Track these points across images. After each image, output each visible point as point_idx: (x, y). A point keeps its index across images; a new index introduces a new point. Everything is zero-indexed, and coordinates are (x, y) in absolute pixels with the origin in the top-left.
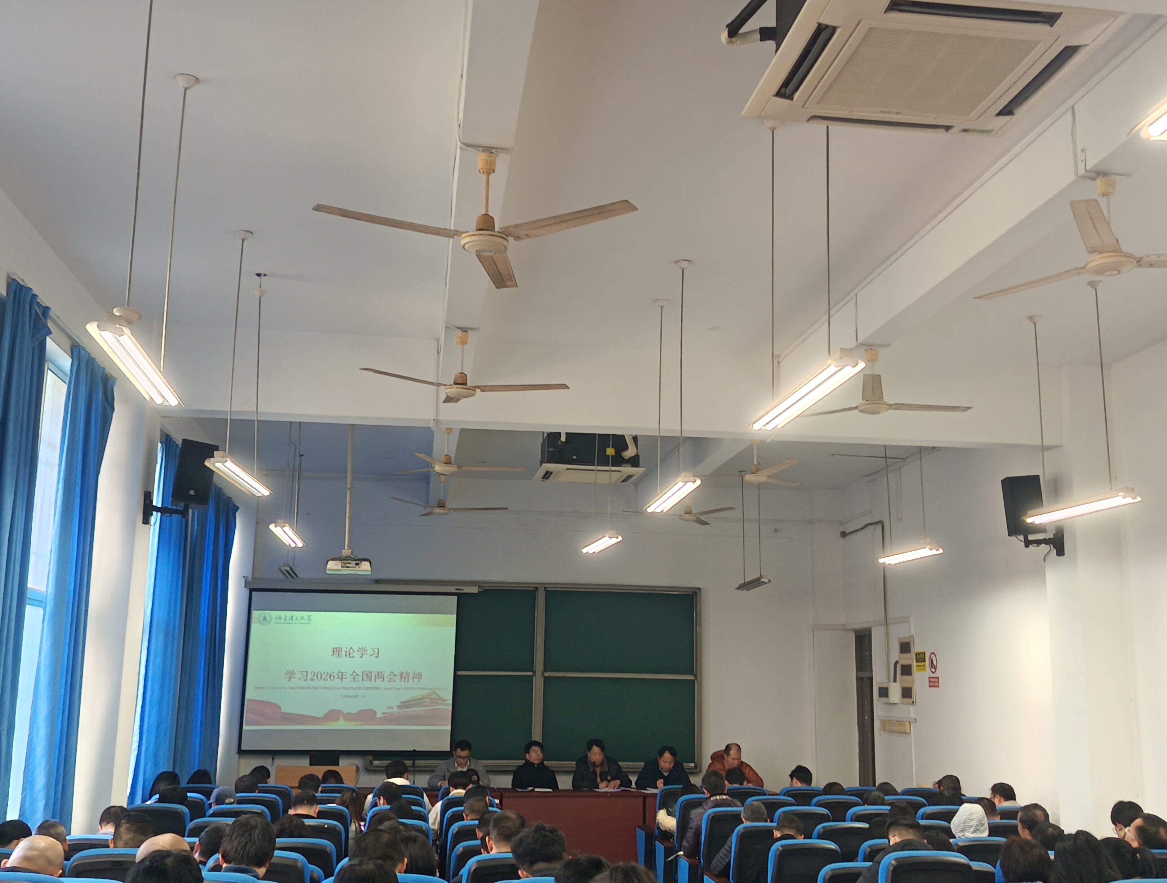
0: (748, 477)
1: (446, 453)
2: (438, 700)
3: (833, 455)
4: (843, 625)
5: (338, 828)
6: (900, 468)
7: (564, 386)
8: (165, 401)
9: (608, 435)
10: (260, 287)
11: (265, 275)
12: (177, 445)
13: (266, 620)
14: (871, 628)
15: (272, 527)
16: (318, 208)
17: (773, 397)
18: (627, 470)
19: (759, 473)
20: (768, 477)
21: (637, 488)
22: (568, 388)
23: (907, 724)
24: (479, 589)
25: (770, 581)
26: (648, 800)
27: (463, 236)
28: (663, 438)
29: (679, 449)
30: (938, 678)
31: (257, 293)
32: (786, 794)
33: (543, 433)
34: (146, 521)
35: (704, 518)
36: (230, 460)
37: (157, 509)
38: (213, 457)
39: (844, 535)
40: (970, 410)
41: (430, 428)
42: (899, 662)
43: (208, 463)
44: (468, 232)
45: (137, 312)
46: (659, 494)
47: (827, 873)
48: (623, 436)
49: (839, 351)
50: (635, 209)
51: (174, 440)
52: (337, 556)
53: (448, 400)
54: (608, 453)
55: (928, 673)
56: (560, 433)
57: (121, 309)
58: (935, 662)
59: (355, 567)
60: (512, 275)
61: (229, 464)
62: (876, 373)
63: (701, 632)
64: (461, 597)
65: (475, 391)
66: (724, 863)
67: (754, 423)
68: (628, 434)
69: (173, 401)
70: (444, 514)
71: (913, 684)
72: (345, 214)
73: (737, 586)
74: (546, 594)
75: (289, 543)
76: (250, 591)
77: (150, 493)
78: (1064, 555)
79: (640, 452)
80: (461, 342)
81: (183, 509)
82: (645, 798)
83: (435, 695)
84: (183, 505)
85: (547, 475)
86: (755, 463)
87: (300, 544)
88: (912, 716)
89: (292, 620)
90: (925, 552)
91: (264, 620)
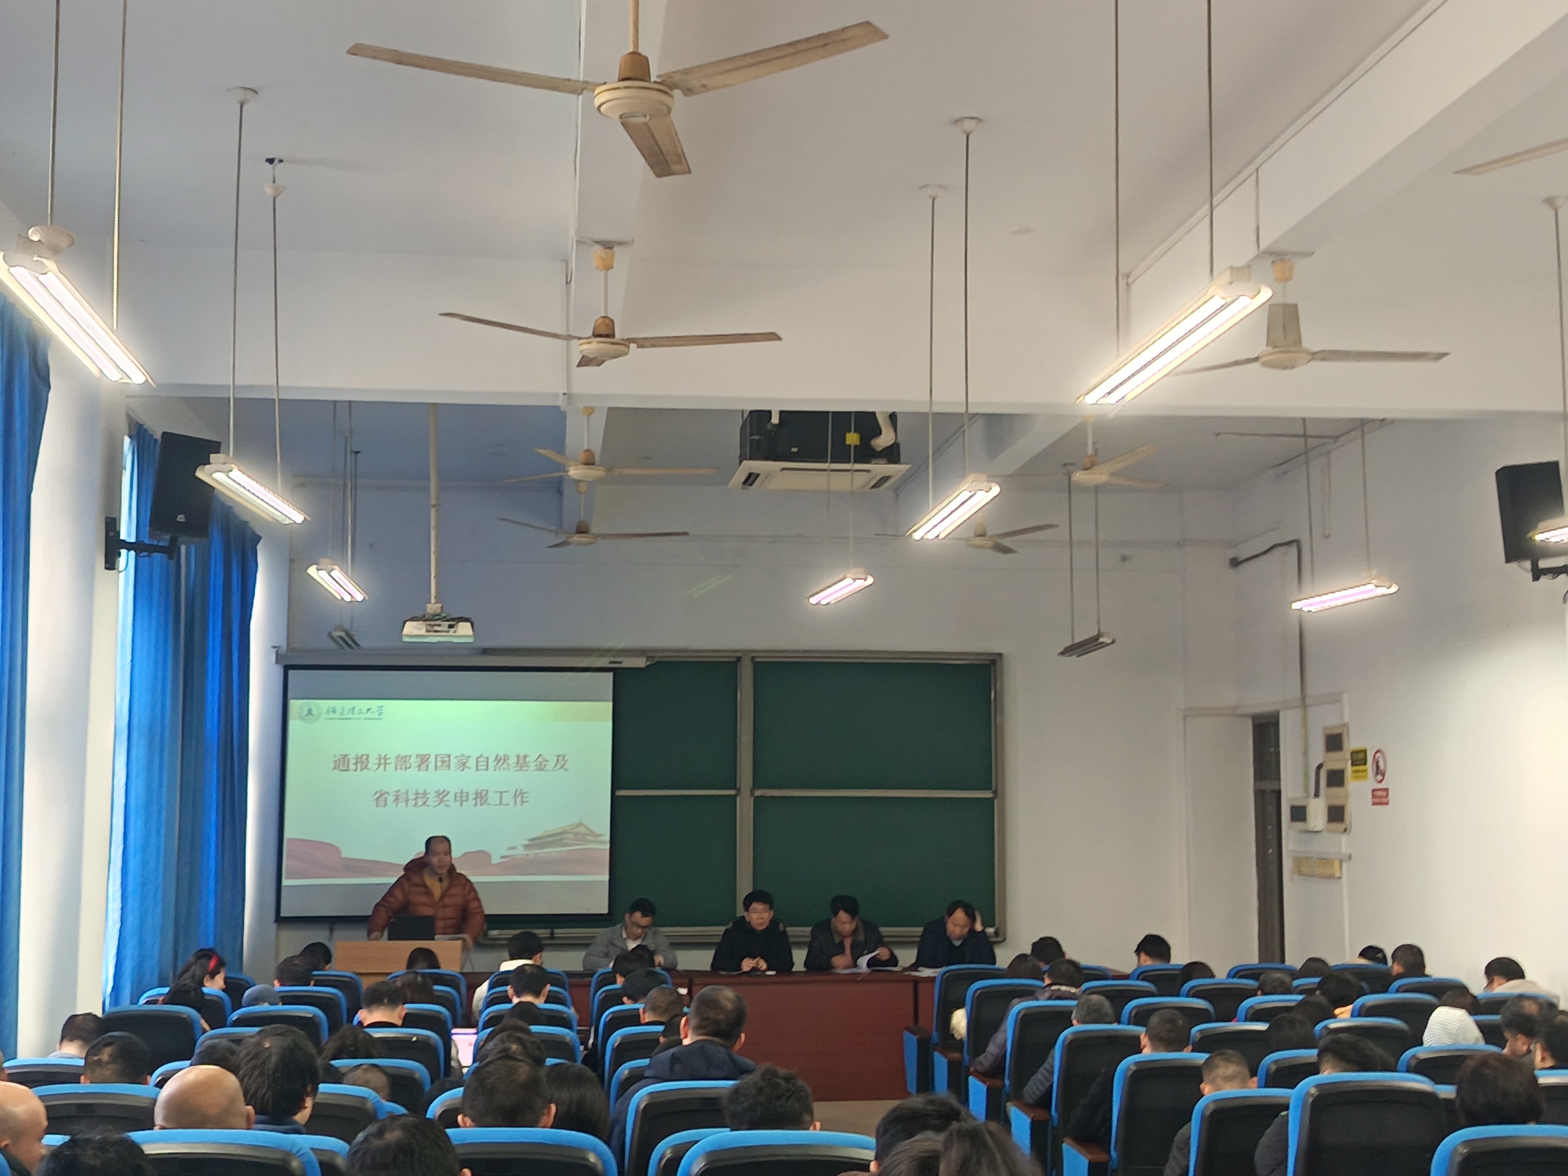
0: (1079, 476)
1: (586, 447)
2: (585, 835)
3: (1218, 434)
4: (1234, 708)
5: (432, 1041)
6: (1329, 452)
7: (773, 337)
8: (125, 376)
9: (848, 414)
10: (274, 182)
11: (281, 161)
12: (156, 440)
13: (312, 715)
14: (1277, 713)
15: (312, 571)
16: (356, 51)
17: (1118, 348)
18: (880, 468)
19: (1096, 469)
20: (1112, 475)
21: (897, 495)
22: (779, 339)
23: (1337, 864)
24: (647, 661)
25: (1113, 642)
26: (921, 987)
27: (597, 91)
28: (936, 415)
29: (964, 432)
30: (1386, 790)
31: (269, 191)
32: (1142, 977)
33: (743, 412)
34: (111, 564)
35: (1007, 542)
36: (238, 467)
37: (129, 546)
38: (209, 463)
39: (1235, 563)
40: (1446, 358)
41: (558, 408)
42: (1324, 766)
43: (201, 474)
44: (605, 83)
45: (68, 234)
46: (932, 510)
47: (1207, 1106)
48: (873, 414)
49: (1228, 272)
50: (884, 36)
51: (151, 432)
52: (419, 614)
53: (585, 362)
54: (848, 443)
55: (1370, 783)
56: (770, 412)
57: (42, 229)
58: (1381, 764)
59: (448, 632)
60: (682, 154)
61: (236, 474)
62: (1291, 300)
63: (1002, 725)
64: (620, 675)
65: (628, 347)
66: (1042, 1088)
67: (1087, 394)
68: (881, 410)
69: (138, 377)
70: (590, 543)
71: (1347, 801)
72: (401, 59)
73: (1061, 650)
74: (754, 667)
75: (341, 595)
76: (285, 669)
77: (114, 519)
79: (901, 441)
80: (603, 266)
81: (169, 545)
82: (916, 984)
83: (582, 828)
84: (167, 537)
85: (751, 479)
86: (1090, 453)
87: (360, 597)
88: (1344, 850)
89: (353, 713)
90: (1368, 591)
91: (308, 714)
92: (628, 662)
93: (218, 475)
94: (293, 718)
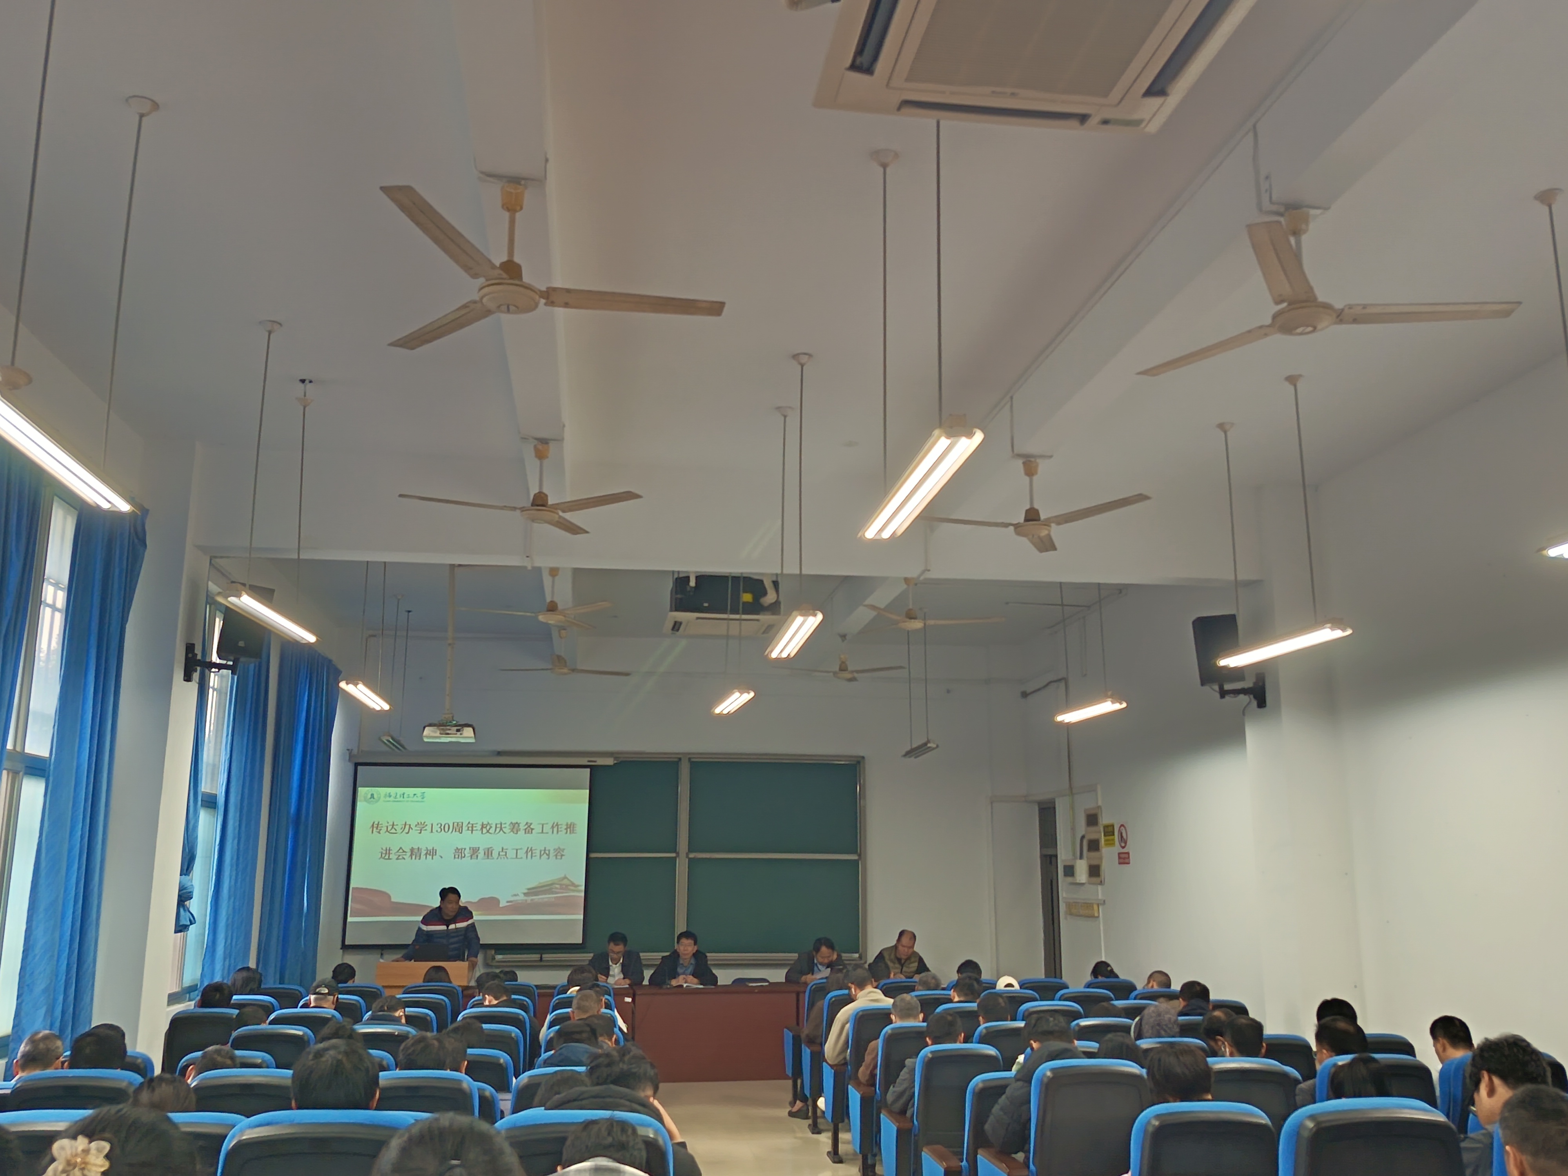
1: (551, 599)
2: (567, 885)
3: (1007, 603)
4: (1026, 796)
6: (1084, 617)
8: (115, 506)
10: (305, 396)
11: (311, 382)
13: (374, 798)
14: (1054, 799)
15: (343, 685)
18: (767, 618)
21: (766, 635)
23: (1096, 907)
24: (614, 760)
25: (937, 746)
30: (1128, 853)
31: (301, 403)
34: (188, 677)
37: (202, 664)
39: (1025, 695)
42: (1086, 837)
48: (760, 579)
52: (435, 721)
54: (743, 600)
55: (1117, 848)
56: (689, 576)
58: (1124, 835)
59: (456, 734)
63: (865, 807)
64: (595, 770)
68: (766, 576)
69: (124, 506)
71: (1102, 862)
73: (904, 753)
74: (691, 765)
75: (372, 705)
76: (355, 766)
77: (194, 645)
78: (1265, 707)
79: (781, 599)
80: (540, 455)
81: (233, 663)
82: (798, 994)
83: (566, 880)
84: (232, 658)
85: (677, 626)
86: (911, 607)
87: (386, 707)
88: (1100, 897)
89: (403, 797)
90: (1107, 707)
91: (371, 798)
92: (600, 761)
93: (232, 599)
94: (360, 801)
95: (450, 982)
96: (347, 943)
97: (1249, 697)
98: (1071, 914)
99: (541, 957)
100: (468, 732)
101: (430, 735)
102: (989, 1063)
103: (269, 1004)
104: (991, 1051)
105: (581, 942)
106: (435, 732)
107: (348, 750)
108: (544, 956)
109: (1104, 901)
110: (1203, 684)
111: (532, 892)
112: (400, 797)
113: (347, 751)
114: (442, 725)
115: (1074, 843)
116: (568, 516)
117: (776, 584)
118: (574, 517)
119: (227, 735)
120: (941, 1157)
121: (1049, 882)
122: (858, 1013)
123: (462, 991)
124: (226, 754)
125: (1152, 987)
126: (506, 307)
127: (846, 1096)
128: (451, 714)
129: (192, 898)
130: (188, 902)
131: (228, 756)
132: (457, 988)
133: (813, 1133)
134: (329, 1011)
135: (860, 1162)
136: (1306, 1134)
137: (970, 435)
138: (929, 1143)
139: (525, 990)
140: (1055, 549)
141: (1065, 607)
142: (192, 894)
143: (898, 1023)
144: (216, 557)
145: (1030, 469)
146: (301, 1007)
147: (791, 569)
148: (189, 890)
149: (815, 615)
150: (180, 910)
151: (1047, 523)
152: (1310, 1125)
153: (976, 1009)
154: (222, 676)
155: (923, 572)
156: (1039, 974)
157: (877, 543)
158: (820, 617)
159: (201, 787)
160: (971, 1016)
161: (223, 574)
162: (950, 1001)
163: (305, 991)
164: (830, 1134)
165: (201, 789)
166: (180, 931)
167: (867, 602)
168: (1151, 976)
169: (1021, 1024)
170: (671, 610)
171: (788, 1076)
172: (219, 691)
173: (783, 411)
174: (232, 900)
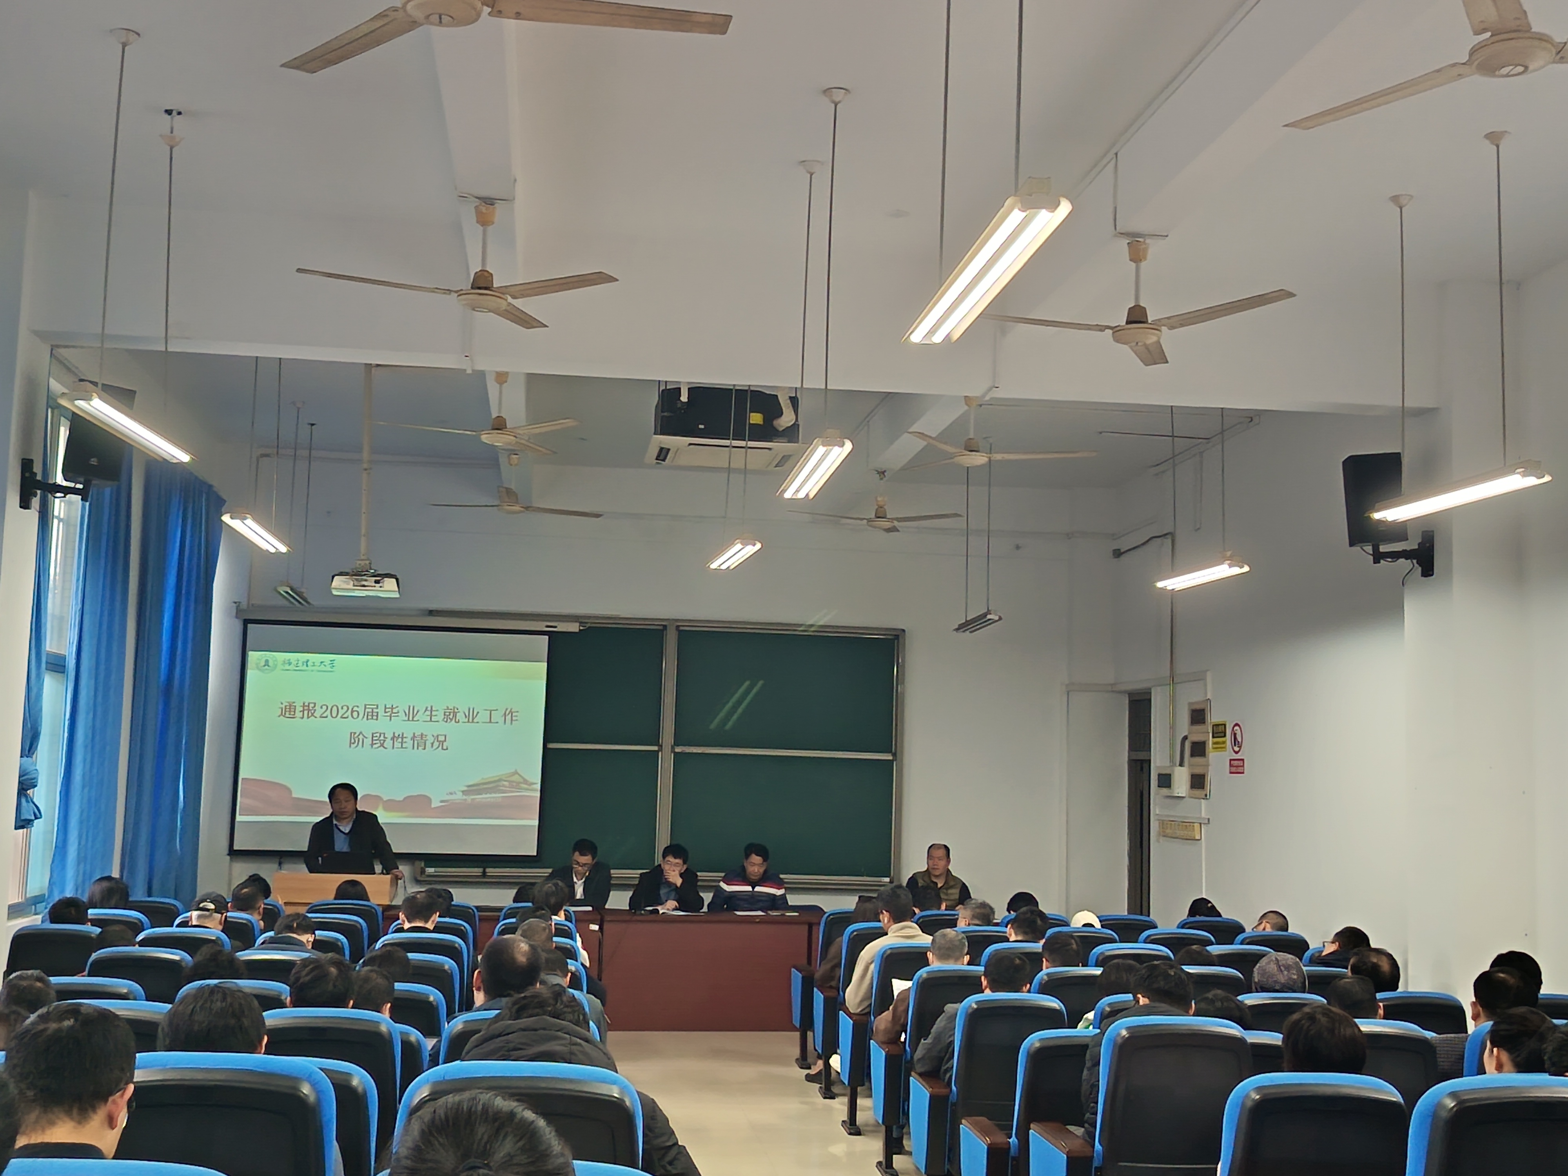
1: (499, 415)
2: (521, 783)
3: (1101, 433)
4: (1112, 685)
6: (1201, 453)
10: (172, 132)
11: (179, 113)
13: (268, 667)
14: (1150, 689)
15: (227, 519)
18: (780, 446)
23: (1197, 826)
24: (580, 626)
25: (1000, 619)
30: (1243, 760)
34: (26, 503)
36: (102, 397)
37: (44, 487)
39: (1118, 554)
42: (1189, 737)
48: (775, 395)
52: (348, 568)
54: (751, 421)
55: (1228, 753)
56: (680, 388)
58: (1239, 739)
59: (375, 586)
61: (100, 403)
63: (903, 694)
64: (555, 638)
67: (913, 332)
68: (783, 393)
71: (1207, 770)
73: (956, 627)
74: (679, 635)
75: (264, 546)
76: (244, 624)
77: (31, 461)
78: (1432, 575)
79: (800, 422)
80: (484, 221)
81: (84, 487)
82: (810, 926)
83: (517, 776)
84: (82, 480)
85: (663, 454)
86: (971, 436)
87: (283, 549)
88: (1203, 815)
89: (307, 666)
90: (1223, 571)
91: (265, 666)
92: (562, 627)
93: (81, 403)
94: (251, 669)
95: (369, 900)
96: (236, 848)
97: (1412, 562)
98: (1164, 836)
99: (484, 872)
100: (390, 584)
101: (341, 586)
102: (1050, 1019)
103: (136, 921)
104: (1054, 1003)
105: (535, 854)
106: (348, 584)
107: (235, 603)
108: (488, 870)
109: (1209, 820)
110: (1351, 545)
111: (472, 790)
112: (303, 665)
113: (235, 605)
114: (357, 574)
115: (1172, 745)
116: (518, 303)
117: (794, 401)
118: (527, 305)
119: (78, 580)
120: (984, 1132)
121: (1139, 794)
122: (885, 951)
123: (383, 913)
124: (76, 604)
125: (1264, 929)
126: (437, 16)
127: (867, 1053)
128: (368, 559)
129: (36, 786)
130: (31, 790)
131: (80, 606)
132: (376, 907)
133: (825, 1098)
134: (213, 931)
135: (882, 1135)
136: (1444, 1114)
137: (1053, 206)
138: (969, 1114)
139: (463, 913)
140: (1167, 362)
141: (1175, 438)
142: (37, 782)
143: (936, 965)
144: (58, 346)
145: (1137, 255)
146: (178, 926)
147: (815, 382)
148: (33, 776)
149: (842, 445)
150: (20, 801)
151: (1156, 326)
152: (1451, 1104)
153: (1040, 950)
154: (70, 503)
155: (990, 389)
156: (1121, 909)
157: (926, 348)
158: (848, 446)
159: (45, 645)
160: (1035, 960)
161: (69, 369)
162: (1007, 940)
163: (182, 905)
164: (845, 1100)
165: (45, 647)
166: (22, 827)
167: (914, 428)
168: (1264, 916)
169: (1098, 971)
170: (655, 434)
171: (795, 1027)
172: (66, 522)
173: (808, 167)
174: (86, 790)
